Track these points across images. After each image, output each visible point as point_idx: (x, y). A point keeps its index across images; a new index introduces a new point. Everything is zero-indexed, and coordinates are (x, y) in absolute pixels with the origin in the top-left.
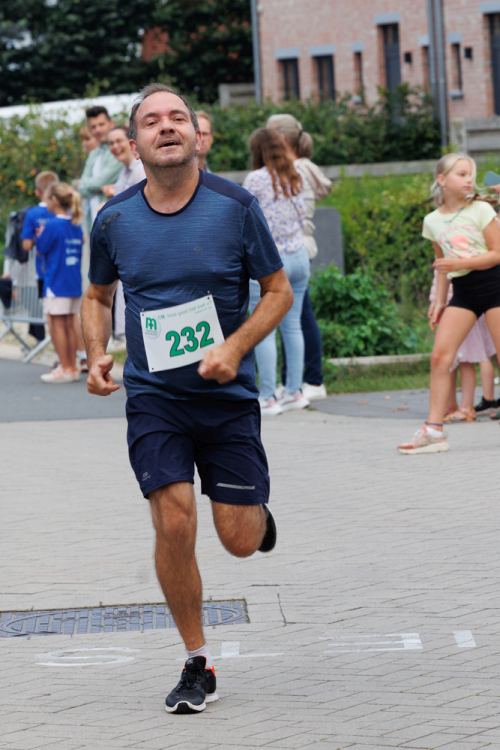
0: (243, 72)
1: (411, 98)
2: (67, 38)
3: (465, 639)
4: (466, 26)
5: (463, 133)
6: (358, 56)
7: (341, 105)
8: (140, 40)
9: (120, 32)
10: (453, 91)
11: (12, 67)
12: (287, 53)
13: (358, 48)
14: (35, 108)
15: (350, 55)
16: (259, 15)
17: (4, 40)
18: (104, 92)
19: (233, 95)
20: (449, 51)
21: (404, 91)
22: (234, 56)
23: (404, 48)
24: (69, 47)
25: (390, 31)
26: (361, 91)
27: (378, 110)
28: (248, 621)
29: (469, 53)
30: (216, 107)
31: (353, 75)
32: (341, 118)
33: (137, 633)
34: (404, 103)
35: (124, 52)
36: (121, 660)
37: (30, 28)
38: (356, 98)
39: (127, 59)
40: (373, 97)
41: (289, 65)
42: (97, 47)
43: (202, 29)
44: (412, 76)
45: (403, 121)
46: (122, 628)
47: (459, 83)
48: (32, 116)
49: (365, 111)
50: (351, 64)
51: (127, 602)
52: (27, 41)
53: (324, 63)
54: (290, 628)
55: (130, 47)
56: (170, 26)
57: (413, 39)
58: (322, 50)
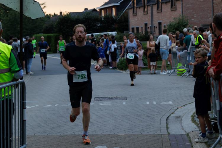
0: (127, 29)
1: (149, 33)
3: (155, 103)
4: (156, 24)
5: (155, 38)
6: (142, 28)
7: (140, 34)
8: (114, 25)
10: (154, 32)
11: (98, 28)
12: (133, 27)
13: (142, 26)
14: (100, 33)
15: (141, 27)
16: (129, 22)
17: (97, 24)
18: (109, 31)
19: (126, 32)
20: (154, 27)
21: (148, 32)
23: (148, 26)
24: (105, 26)
25: (146, 25)
26: (142, 32)
27: (144, 35)
28: (127, 99)
29: (156, 27)
30: (124, 34)
31: (141, 30)
32: (140, 35)
33: (112, 101)
34: (148, 33)
35: (112, 26)
36: (110, 104)
37: (100, 23)
38: (142, 33)
39: (112, 27)
40: (144, 33)
41: (133, 29)
42: (109, 26)
43: (122, 24)
44: (149, 30)
45: (147, 36)
46: (110, 100)
47: (155, 31)
48: (100, 34)
49: (142, 35)
50: (141, 29)
51: (111, 96)
52: (100, 25)
53: (138, 29)
54: (132, 101)
55: (113, 26)
56: (118, 23)
57: (149, 25)
58: (137, 27)
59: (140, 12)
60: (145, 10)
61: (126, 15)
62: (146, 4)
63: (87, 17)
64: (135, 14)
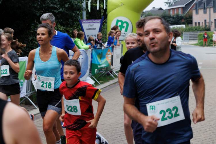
2: (175, 20)
4: (213, 20)
6: (202, 23)
7: (201, 27)
9: (180, 20)
16: (193, 18)
19: (190, 25)
20: (211, 22)
21: (207, 25)
22: (190, 22)
24: (176, 21)
25: (205, 21)
26: (202, 25)
27: (204, 27)
29: (213, 22)
41: (196, 23)
42: (178, 21)
43: (187, 20)
44: (207, 24)
47: (212, 25)
53: (199, 23)
56: (185, 19)
57: (208, 21)
58: (199, 22)
59: (201, 12)
60: (205, 10)
61: (190, 14)
62: (206, 7)
63: (164, 15)
64: (197, 13)
